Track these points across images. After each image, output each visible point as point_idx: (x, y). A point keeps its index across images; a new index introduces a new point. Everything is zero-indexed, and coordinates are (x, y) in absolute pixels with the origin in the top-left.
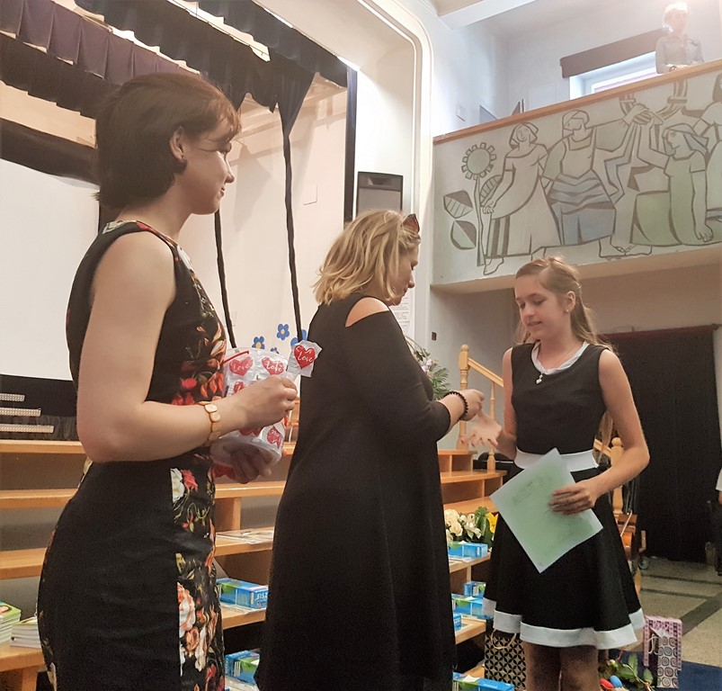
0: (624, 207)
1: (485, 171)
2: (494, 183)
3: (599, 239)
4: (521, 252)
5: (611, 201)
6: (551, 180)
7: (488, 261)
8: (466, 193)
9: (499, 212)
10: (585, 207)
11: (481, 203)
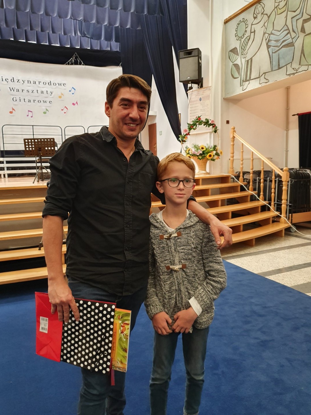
0: (298, 44)
1: (243, 35)
2: (247, 41)
3: (286, 65)
4: (256, 77)
5: (293, 42)
6: (269, 34)
7: (244, 83)
8: (236, 48)
9: (248, 57)
10: (282, 47)
11: (242, 53)
